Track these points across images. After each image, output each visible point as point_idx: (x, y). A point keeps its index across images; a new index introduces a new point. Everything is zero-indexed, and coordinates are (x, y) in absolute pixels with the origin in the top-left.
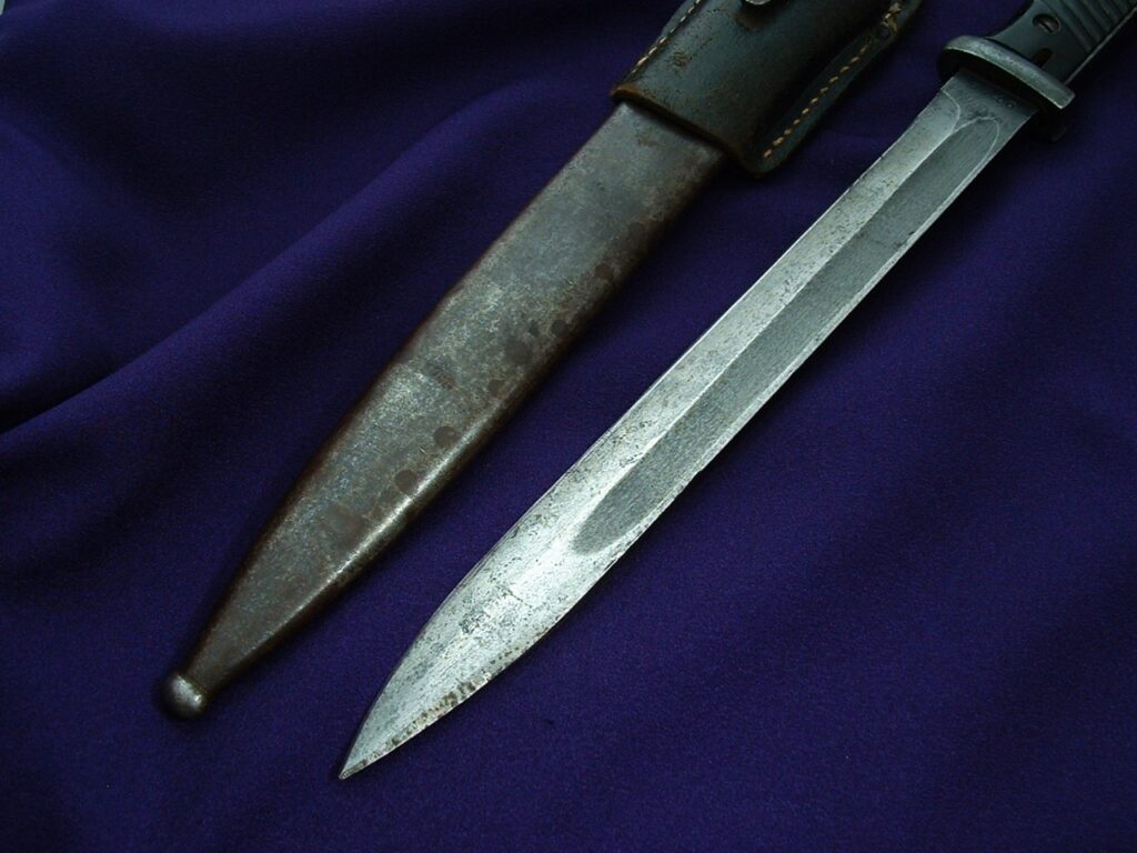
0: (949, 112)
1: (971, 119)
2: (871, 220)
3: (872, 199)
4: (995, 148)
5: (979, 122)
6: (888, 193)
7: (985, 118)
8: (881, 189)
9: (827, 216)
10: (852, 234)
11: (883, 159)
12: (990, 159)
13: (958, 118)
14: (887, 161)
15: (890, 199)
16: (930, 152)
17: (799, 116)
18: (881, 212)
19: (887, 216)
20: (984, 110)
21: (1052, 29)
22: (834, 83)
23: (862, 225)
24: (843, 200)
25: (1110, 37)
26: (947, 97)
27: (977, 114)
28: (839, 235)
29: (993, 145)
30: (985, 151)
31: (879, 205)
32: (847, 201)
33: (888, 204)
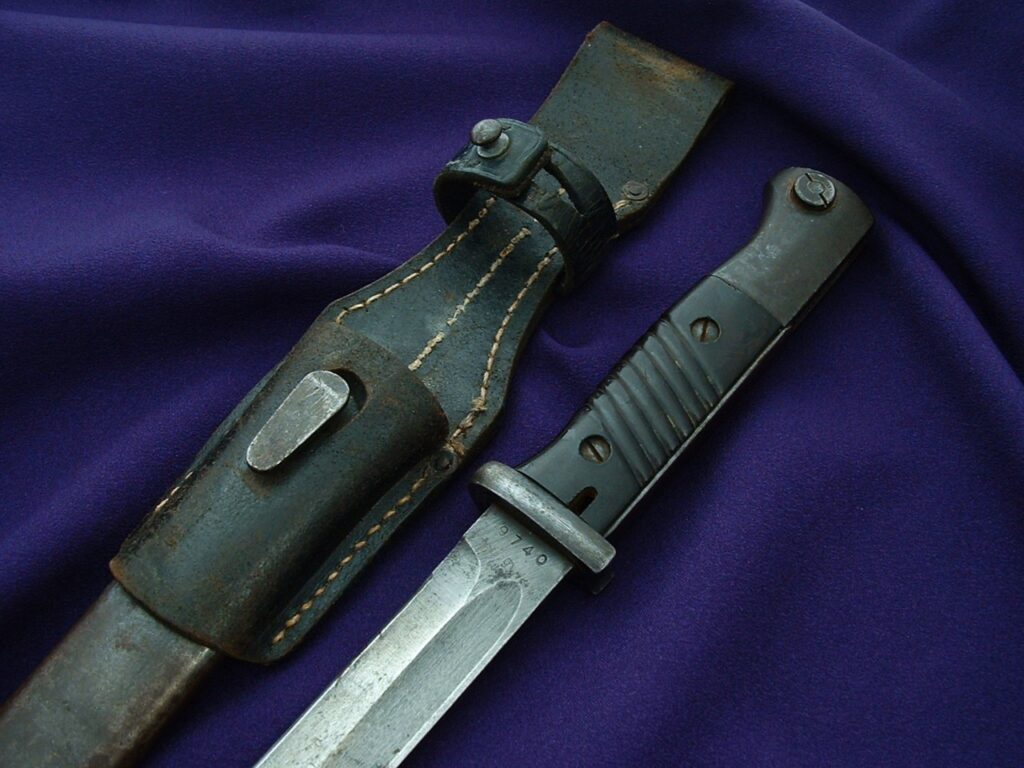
0: (468, 570)
1: (491, 582)
2: (353, 731)
3: (358, 700)
4: (513, 625)
5: (501, 586)
6: (378, 691)
7: (509, 580)
8: (370, 685)
9: (305, 721)
10: (328, 752)
11: (381, 638)
12: (505, 641)
13: (476, 580)
14: (385, 641)
15: (379, 700)
16: (436, 631)
17: (325, 582)
18: (366, 719)
19: (373, 724)
20: (508, 568)
21: (602, 455)
22: (375, 533)
23: (341, 739)
24: (327, 699)
25: (673, 459)
26: (469, 549)
27: (500, 574)
28: (312, 753)
29: (512, 621)
30: (501, 630)
31: (365, 707)
32: (331, 699)
33: (375, 708)
